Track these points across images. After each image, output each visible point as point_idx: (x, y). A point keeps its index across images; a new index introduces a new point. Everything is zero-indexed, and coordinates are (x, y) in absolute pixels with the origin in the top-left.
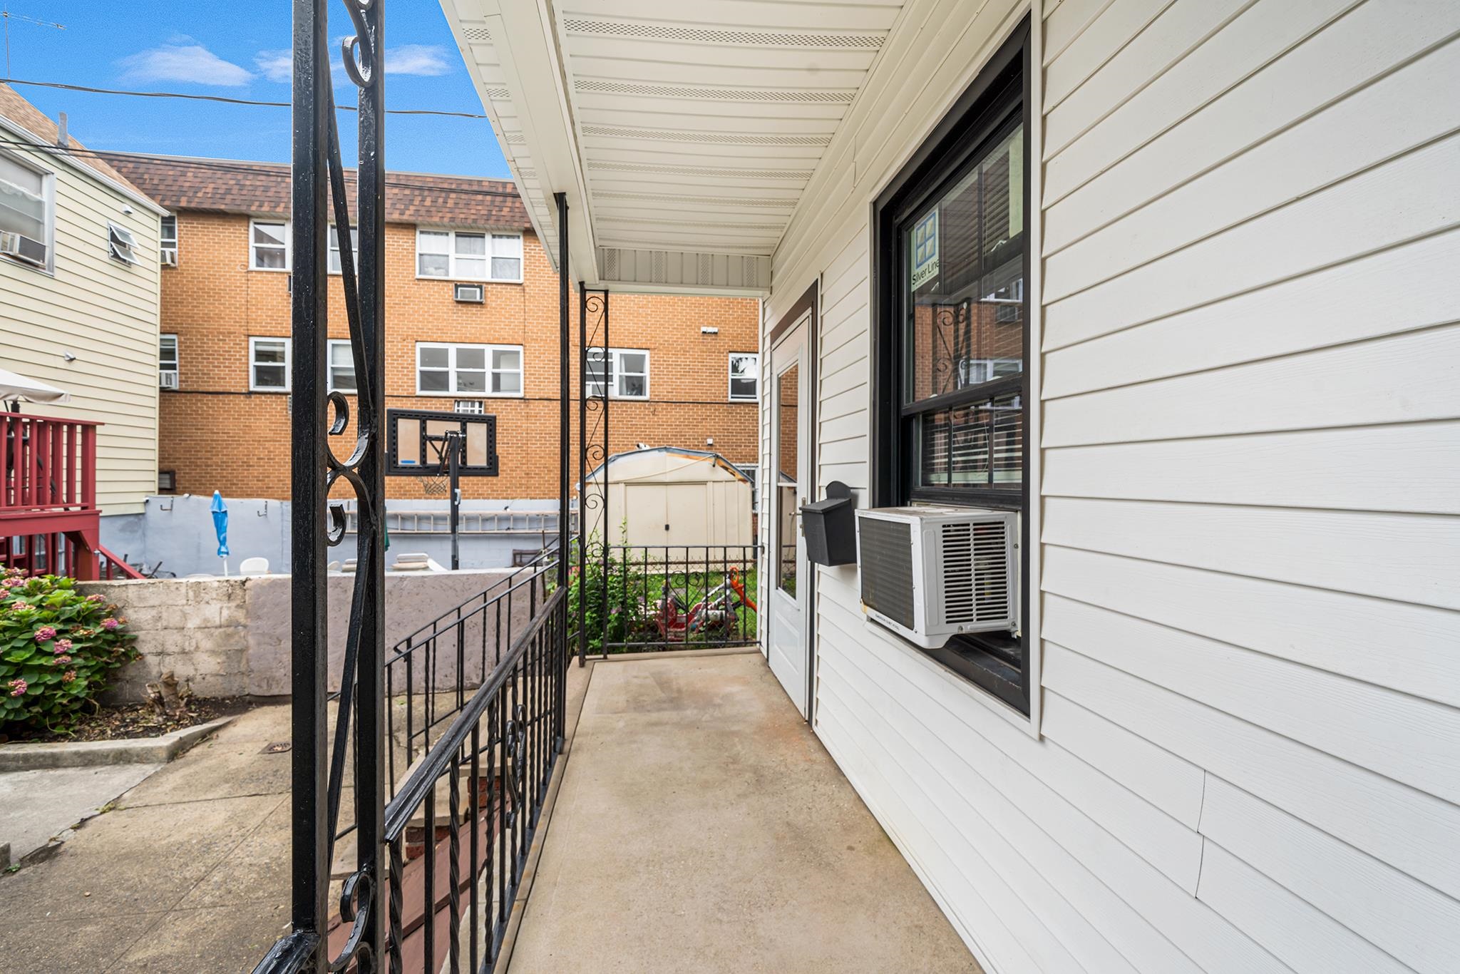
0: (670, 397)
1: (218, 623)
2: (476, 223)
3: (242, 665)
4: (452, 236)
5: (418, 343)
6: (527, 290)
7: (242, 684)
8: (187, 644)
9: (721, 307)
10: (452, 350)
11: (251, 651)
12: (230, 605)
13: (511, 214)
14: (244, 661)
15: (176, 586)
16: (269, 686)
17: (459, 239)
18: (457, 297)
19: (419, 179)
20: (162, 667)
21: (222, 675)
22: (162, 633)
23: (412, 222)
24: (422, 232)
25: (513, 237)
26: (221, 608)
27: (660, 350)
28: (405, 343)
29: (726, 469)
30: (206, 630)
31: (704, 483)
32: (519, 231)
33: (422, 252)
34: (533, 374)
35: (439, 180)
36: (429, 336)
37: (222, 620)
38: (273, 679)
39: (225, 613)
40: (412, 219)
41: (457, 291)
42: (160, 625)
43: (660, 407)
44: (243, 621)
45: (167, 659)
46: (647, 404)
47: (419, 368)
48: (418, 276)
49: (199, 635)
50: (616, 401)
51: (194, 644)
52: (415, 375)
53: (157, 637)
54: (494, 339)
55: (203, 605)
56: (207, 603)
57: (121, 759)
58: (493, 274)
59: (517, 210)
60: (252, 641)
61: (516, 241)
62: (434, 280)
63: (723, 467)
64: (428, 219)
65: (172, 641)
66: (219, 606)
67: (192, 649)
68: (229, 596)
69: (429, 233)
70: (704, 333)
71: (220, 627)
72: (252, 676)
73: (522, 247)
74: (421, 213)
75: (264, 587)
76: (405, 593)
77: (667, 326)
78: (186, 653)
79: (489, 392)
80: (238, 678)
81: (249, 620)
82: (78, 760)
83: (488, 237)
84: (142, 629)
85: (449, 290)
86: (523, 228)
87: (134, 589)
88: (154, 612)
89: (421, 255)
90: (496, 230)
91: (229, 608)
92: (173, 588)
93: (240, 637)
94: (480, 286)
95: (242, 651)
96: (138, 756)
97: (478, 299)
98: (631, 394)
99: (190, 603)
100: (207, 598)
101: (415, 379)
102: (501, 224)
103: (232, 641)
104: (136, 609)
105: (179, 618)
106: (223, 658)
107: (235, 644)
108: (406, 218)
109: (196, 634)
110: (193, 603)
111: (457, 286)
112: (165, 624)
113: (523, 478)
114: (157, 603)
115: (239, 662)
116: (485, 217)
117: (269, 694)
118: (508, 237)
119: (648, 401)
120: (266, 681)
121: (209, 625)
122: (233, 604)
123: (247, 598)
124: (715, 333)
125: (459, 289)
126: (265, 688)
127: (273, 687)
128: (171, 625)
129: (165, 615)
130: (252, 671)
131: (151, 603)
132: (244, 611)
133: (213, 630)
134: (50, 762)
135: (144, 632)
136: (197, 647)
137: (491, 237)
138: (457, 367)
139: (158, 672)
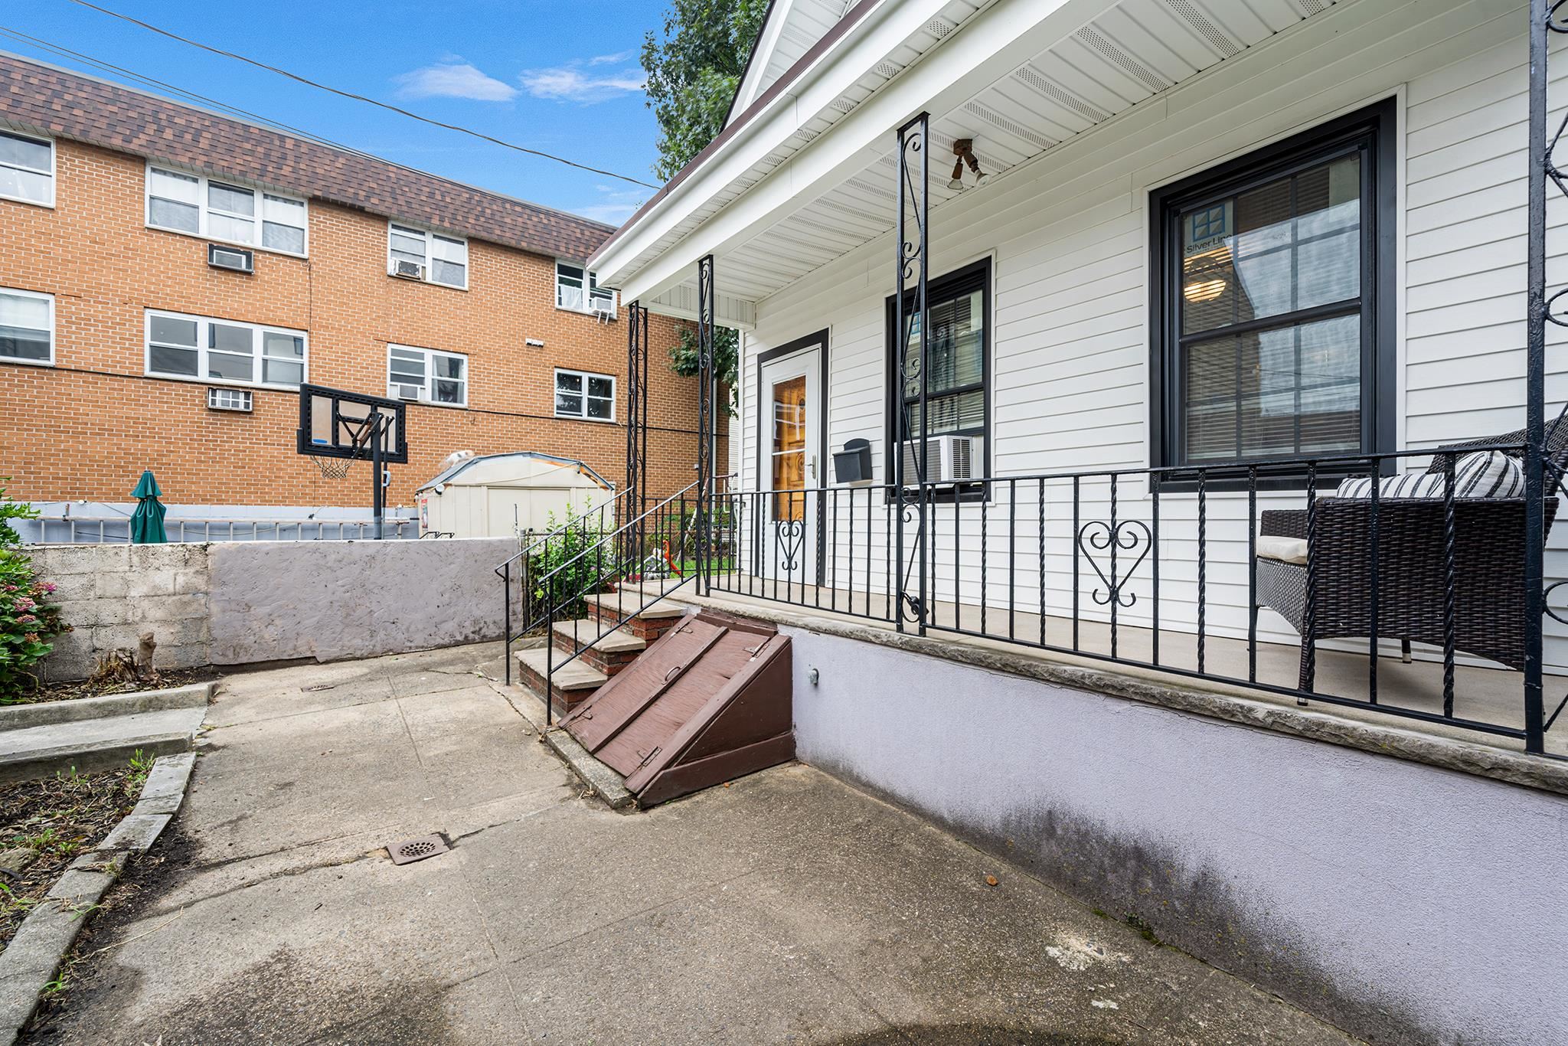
0: (491, 407)
1: (171, 589)
2: (245, 176)
3: (201, 635)
4: (203, 185)
5: (147, 310)
6: (314, 267)
7: (201, 654)
8: (130, 613)
9: (547, 321)
10: (203, 326)
11: (214, 619)
12: (187, 571)
13: (295, 175)
14: (205, 630)
15: (115, 550)
16: (236, 654)
17: (212, 189)
18: (211, 259)
19: (151, 101)
20: (94, 641)
21: (175, 646)
22: (95, 603)
23: (144, 155)
24: (154, 170)
25: (293, 202)
26: (176, 575)
27: (481, 357)
28: (127, 307)
29: (589, 476)
30: (156, 598)
31: (568, 489)
32: (303, 196)
33: (154, 194)
34: (321, 367)
35: (183, 111)
36: (168, 304)
37: (177, 587)
38: (241, 647)
39: (181, 580)
40: (143, 152)
41: (211, 253)
42: (92, 593)
43: (480, 417)
44: (203, 588)
45: (103, 632)
46: (465, 412)
47: (148, 341)
48: (147, 224)
49: (146, 604)
50: (429, 406)
51: (139, 613)
52: (143, 350)
53: (88, 608)
54: (266, 319)
55: (151, 572)
56: (158, 569)
57: (150, 707)
58: (265, 242)
59: (301, 172)
60: (215, 608)
61: (297, 208)
62: (176, 234)
63: (586, 474)
64: (170, 157)
65: (109, 612)
66: (173, 571)
67: (137, 619)
68: (186, 562)
69: (165, 173)
70: (529, 344)
71: (174, 595)
72: (214, 645)
73: (307, 216)
74: (158, 146)
75: (231, 552)
76: (388, 558)
77: (488, 332)
78: (129, 624)
79: (257, 381)
80: (197, 648)
81: (211, 587)
82: (95, 712)
83: (258, 197)
84: (67, 600)
85: (200, 253)
86: (311, 195)
87: (56, 554)
88: (84, 580)
89: (151, 198)
90: (269, 189)
91: (186, 574)
92: (111, 553)
93: (200, 604)
94: (248, 253)
95: (201, 619)
96: (171, 702)
97: (244, 267)
98: (447, 401)
99: (134, 569)
100: (156, 563)
101: (143, 355)
102: (280, 185)
103: (189, 609)
104: (58, 577)
105: (118, 586)
106: (178, 628)
107: (192, 611)
108: (134, 146)
109: (142, 603)
110: (139, 569)
111: (212, 248)
112: (99, 593)
113: (307, 486)
114: (87, 570)
115: (198, 631)
116: (258, 172)
117: (236, 663)
118: (286, 201)
119: (466, 410)
120: (232, 649)
121: (159, 593)
122: (191, 570)
123: (209, 563)
124: (540, 346)
125: (215, 251)
126: (231, 656)
127: (241, 655)
128: (108, 594)
129: (99, 583)
130: (215, 640)
131: (80, 569)
132: (205, 577)
133: (164, 598)
134: (58, 716)
135: (68, 602)
136: (144, 617)
137: (206, 184)
138: (210, 347)
139: (89, 647)
